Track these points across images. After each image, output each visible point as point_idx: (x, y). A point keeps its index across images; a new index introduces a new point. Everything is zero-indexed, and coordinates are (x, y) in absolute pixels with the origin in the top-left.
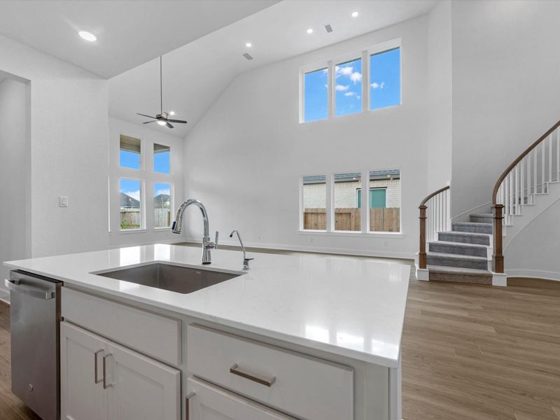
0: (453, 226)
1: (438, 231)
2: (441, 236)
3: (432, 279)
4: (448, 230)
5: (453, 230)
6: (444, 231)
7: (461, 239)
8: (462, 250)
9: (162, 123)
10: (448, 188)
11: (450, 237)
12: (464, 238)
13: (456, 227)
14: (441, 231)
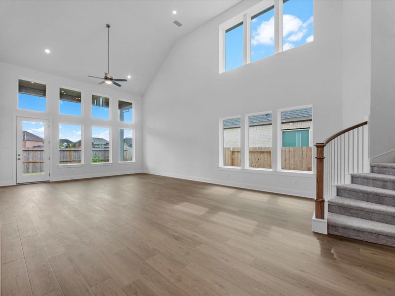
0: (372, 167)
1: (351, 172)
2: (354, 178)
3: (331, 232)
4: (366, 171)
5: (372, 171)
6: (360, 172)
7: (380, 183)
8: (379, 199)
9: (109, 82)
10: (366, 123)
11: (366, 181)
12: (384, 184)
13: (375, 169)
14: (356, 172)
